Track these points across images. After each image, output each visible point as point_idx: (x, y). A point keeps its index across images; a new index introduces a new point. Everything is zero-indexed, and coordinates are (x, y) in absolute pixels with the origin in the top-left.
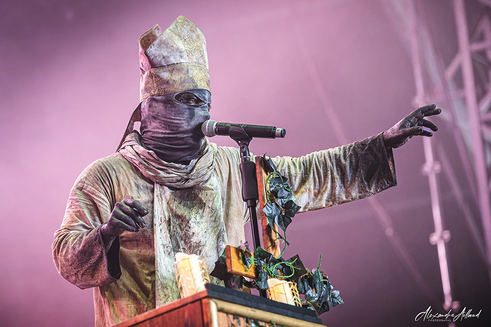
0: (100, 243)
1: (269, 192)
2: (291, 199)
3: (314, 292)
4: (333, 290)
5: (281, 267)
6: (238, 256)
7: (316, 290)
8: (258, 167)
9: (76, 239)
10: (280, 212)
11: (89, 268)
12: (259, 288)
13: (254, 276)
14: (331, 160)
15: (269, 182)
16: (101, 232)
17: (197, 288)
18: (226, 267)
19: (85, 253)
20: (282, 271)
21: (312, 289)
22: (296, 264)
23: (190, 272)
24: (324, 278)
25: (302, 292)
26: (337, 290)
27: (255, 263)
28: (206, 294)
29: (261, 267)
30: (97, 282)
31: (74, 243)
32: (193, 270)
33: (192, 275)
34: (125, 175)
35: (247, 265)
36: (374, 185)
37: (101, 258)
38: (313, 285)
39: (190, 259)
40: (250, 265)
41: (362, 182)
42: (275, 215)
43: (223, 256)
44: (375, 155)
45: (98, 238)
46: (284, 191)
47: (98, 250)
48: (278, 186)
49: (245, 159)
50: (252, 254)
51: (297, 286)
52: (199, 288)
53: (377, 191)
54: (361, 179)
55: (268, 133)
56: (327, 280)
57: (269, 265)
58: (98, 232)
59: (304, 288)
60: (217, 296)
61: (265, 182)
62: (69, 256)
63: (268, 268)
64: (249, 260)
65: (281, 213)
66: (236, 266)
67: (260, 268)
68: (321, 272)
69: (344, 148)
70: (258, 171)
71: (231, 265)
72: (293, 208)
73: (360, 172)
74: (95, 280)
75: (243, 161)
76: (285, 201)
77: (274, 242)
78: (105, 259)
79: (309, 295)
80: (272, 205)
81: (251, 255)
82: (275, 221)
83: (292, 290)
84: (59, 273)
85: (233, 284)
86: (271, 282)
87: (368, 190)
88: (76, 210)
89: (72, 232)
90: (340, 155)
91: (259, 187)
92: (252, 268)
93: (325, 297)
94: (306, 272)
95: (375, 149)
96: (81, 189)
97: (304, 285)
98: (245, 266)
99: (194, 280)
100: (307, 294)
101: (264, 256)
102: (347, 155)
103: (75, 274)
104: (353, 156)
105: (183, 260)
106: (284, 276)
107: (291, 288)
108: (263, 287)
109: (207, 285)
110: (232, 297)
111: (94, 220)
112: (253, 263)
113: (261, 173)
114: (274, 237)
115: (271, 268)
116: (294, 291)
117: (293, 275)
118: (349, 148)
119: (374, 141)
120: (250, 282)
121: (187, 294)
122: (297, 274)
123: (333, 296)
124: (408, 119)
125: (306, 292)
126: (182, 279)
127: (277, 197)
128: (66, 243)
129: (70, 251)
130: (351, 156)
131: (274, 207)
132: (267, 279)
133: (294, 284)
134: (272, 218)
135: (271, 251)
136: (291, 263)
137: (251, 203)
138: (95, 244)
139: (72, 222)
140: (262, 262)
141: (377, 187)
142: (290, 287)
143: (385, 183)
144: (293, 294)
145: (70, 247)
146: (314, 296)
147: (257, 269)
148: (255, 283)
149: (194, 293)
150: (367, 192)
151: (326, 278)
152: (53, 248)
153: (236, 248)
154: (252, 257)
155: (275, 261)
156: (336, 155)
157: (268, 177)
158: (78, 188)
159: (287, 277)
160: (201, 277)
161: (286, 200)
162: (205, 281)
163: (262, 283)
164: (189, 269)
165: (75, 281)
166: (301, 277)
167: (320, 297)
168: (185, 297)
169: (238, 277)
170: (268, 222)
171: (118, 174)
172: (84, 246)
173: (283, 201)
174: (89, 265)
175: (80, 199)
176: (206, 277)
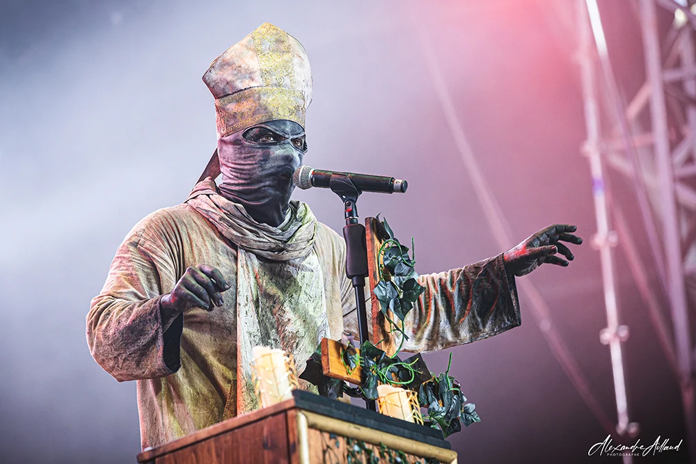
0: (156, 318)
1: (383, 266)
2: (412, 277)
3: (441, 405)
4: (467, 402)
5: (397, 370)
6: (339, 353)
7: (443, 401)
8: (368, 232)
9: (123, 309)
10: (396, 294)
11: (134, 352)
12: (365, 398)
13: (360, 381)
14: (435, 286)
15: (383, 253)
16: (160, 303)
17: (281, 394)
18: (321, 367)
19: (133, 331)
20: (397, 375)
21: (438, 400)
22: (416, 365)
23: (272, 373)
24: (455, 386)
25: (424, 404)
26: (472, 403)
27: (361, 363)
28: (293, 404)
29: (369, 368)
30: (143, 373)
31: (120, 314)
32: (276, 371)
33: (275, 376)
34: (199, 233)
35: (349, 366)
36: (489, 322)
37: (154, 340)
38: (439, 396)
39: (272, 356)
40: (354, 366)
41: (474, 317)
42: (390, 299)
43: (318, 352)
44: (493, 283)
45: (155, 311)
46: (404, 266)
47: (153, 329)
48: (396, 259)
49: (352, 221)
50: (358, 351)
51: (418, 396)
52: (284, 395)
53: (493, 330)
54: (473, 313)
55: (383, 185)
56: (458, 390)
57: (381, 366)
58: (156, 303)
59: (428, 399)
60: (307, 407)
61: (377, 252)
62: (111, 332)
63: (378, 370)
64: (353, 358)
65: (398, 295)
66: (335, 367)
67: (368, 370)
68: (450, 378)
69: (451, 271)
70: (368, 238)
71: (328, 364)
72: (414, 290)
73: (472, 303)
74: (141, 369)
75: (348, 222)
76: (404, 280)
77: (388, 336)
78: (160, 342)
79: (434, 408)
80: (386, 285)
81: (355, 353)
82: (390, 306)
83: (411, 401)
84: (92, 354)
85: (330, 392)
86: (382, 389)
87: (481, 328)
88: (127, 272)
89: (117, 300)
90: (446, 280)
91: (369, 259)
92: (356, 370)
93: (455, 412)
94: (430, 377)
95: (492, 274)
96: (135, 244)
97: (427, 394)
98: (347, 367)
99: (277, 385)
100: (431, 407)
101: (372, 353)
102: (455, 281)
103: (115, 357)
104: (463, 283)
105: (263, 356)
106: (400, 381)
107: (409, 399)
108: (371, 397)
109: (294, 392)
110: (328, 408)
111: (151, 288)
112: (358, 363)
113: (372, 240)
114: (387, 328)
115: (383, 370)
116: (413, 403)
117: (412, 380)
118: (458, 273)
119: (491, 263)
120: (354, 389)
121: (267, 402)
122: (419, 379)
123: (466, 411)
124: (537, 237)
125: (429, 404)
126: (261, 383)
127: (393, 274)
128: (108, 314)
129: (114, 325)
130: (460, 282)
131: (389, 287)
132: (377, 385)
133: (413, 394)
134: (385, 302)
135: (384, 348)
136: (409, 365)
137: (357, 280)
138: (150, 320)
139: (120, 287)
140: (371, 362)
141: (494, 324)
142: (408, 397)
143: (504, 320)
144: (412, 406)
145: (114, 320)
146: (440, 410)
147: (364, 372)
148: (360, 391)
149: (276, 401)
150: (480, 330)
151: (457, 387)
152: (87, 319)
153: (336, 342)
154: (357, 355)
155: (388, 362)
156: (441, 279)
157: (381, 246)
158: (131, 244)
159: (405, 383)
160: (287, 381)
161: (406, 278)
162: (292, 386)
163: (369, 391)
164: (271, 369)
165: (113, 368)
166: (424, 383)
167: (448, 412)
168: (265, 407)
169: (338, 381)
170: (380, 308)
171: (189, 231)
172: (134, 321)
173: (402, 279)
174: (136, 348)
175: (134, 258)
176: (293, 381)
